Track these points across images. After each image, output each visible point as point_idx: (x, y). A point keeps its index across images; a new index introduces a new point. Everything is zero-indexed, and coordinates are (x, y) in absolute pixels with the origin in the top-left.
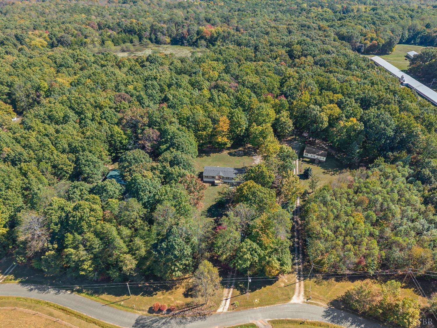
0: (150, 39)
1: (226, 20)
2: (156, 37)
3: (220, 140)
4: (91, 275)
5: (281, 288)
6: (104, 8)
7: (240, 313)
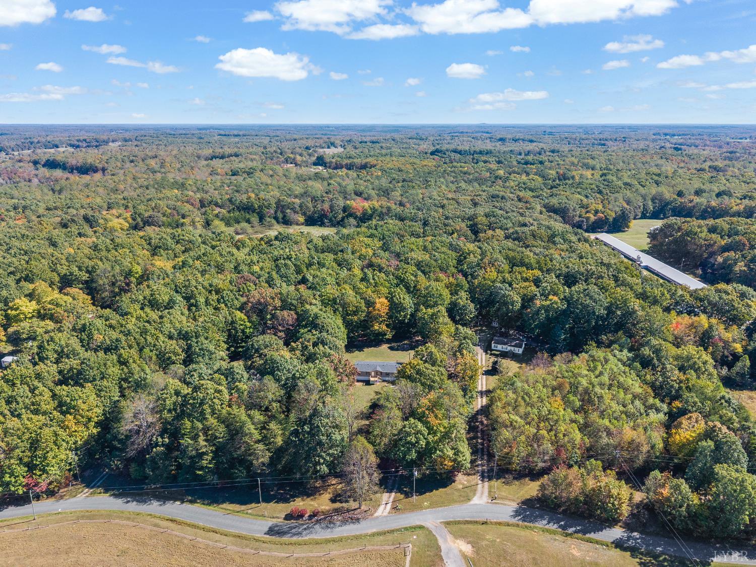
0: (276, 218)
1: (385, 193)
2: (285, 216)
3: (376, 328)
4: (210, 477)
5: (459, 490)
6: (206, 181)
7: (404, 516)
